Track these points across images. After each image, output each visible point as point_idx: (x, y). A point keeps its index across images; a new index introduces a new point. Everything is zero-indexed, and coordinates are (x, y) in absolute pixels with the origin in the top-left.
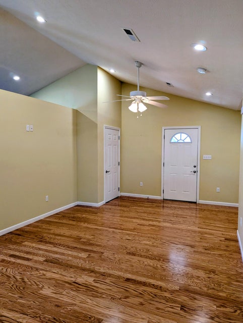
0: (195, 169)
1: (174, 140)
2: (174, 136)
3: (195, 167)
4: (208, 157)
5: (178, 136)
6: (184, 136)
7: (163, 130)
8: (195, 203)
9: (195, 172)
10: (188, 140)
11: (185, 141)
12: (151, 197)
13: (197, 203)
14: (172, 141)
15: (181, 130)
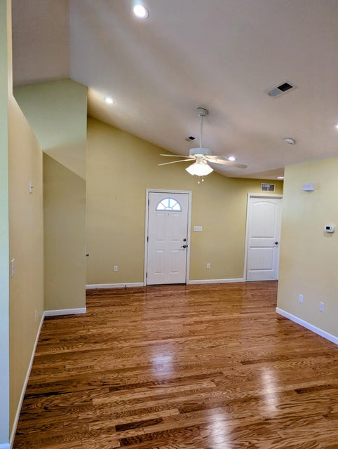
0: (185, 243)
1: (160, 207)
2: (160, 202)
3: (185, 240)
4: (198, 228)
5: (165, 202)
6: (173, 202)
7: (147, 194)
8: (185, 284)
9: (184, 247)
10: (177, 207)
11: (174, 209)
12: (130, 285)
13: (187, 284)
14: (158, 208)
15: (170, 195)
